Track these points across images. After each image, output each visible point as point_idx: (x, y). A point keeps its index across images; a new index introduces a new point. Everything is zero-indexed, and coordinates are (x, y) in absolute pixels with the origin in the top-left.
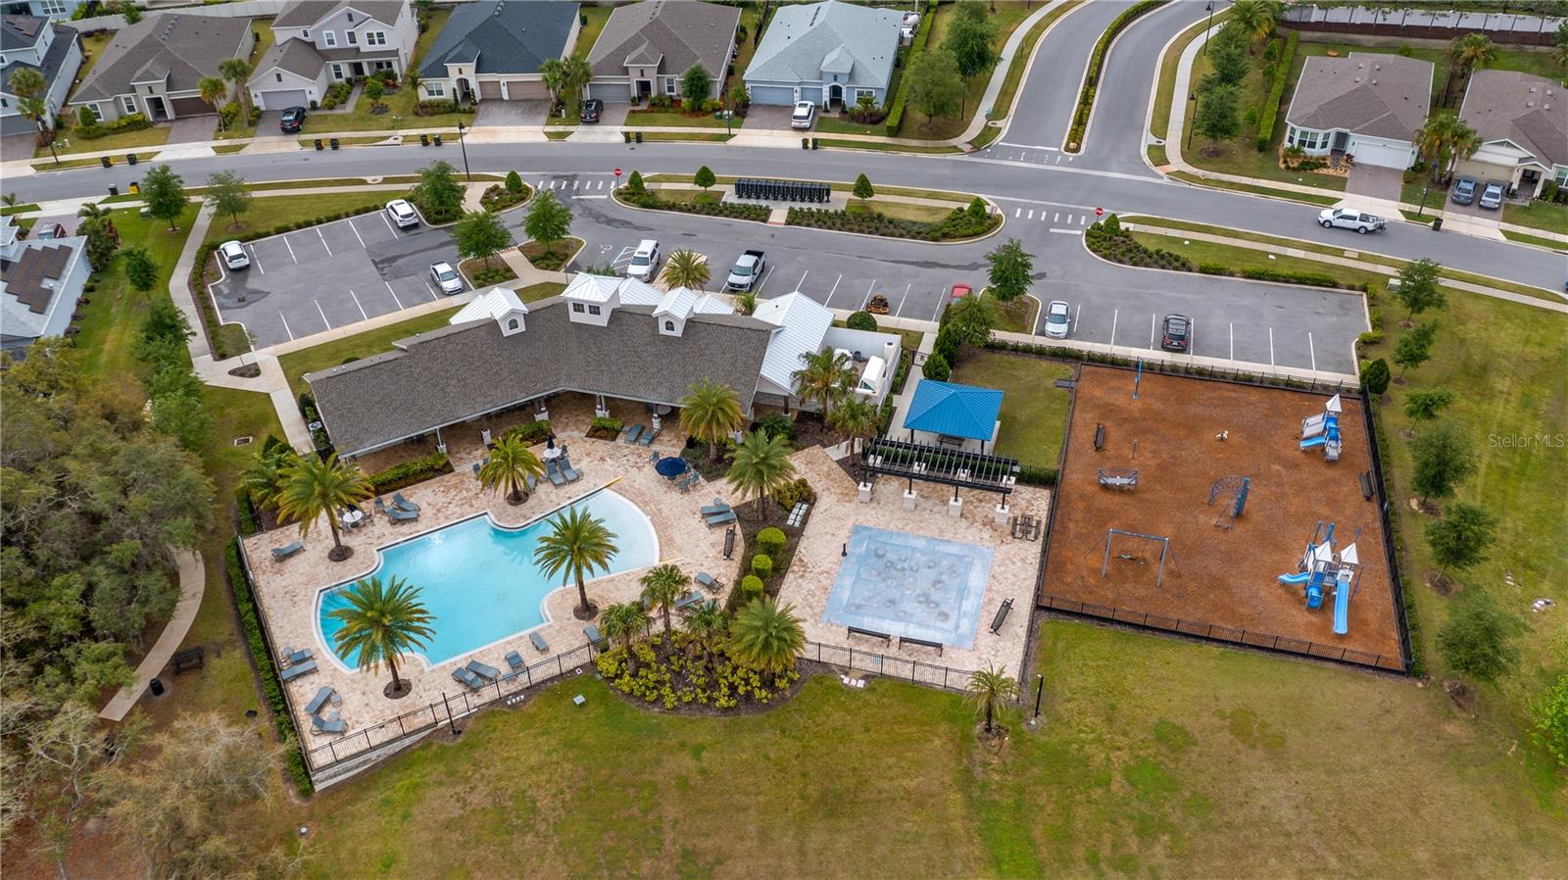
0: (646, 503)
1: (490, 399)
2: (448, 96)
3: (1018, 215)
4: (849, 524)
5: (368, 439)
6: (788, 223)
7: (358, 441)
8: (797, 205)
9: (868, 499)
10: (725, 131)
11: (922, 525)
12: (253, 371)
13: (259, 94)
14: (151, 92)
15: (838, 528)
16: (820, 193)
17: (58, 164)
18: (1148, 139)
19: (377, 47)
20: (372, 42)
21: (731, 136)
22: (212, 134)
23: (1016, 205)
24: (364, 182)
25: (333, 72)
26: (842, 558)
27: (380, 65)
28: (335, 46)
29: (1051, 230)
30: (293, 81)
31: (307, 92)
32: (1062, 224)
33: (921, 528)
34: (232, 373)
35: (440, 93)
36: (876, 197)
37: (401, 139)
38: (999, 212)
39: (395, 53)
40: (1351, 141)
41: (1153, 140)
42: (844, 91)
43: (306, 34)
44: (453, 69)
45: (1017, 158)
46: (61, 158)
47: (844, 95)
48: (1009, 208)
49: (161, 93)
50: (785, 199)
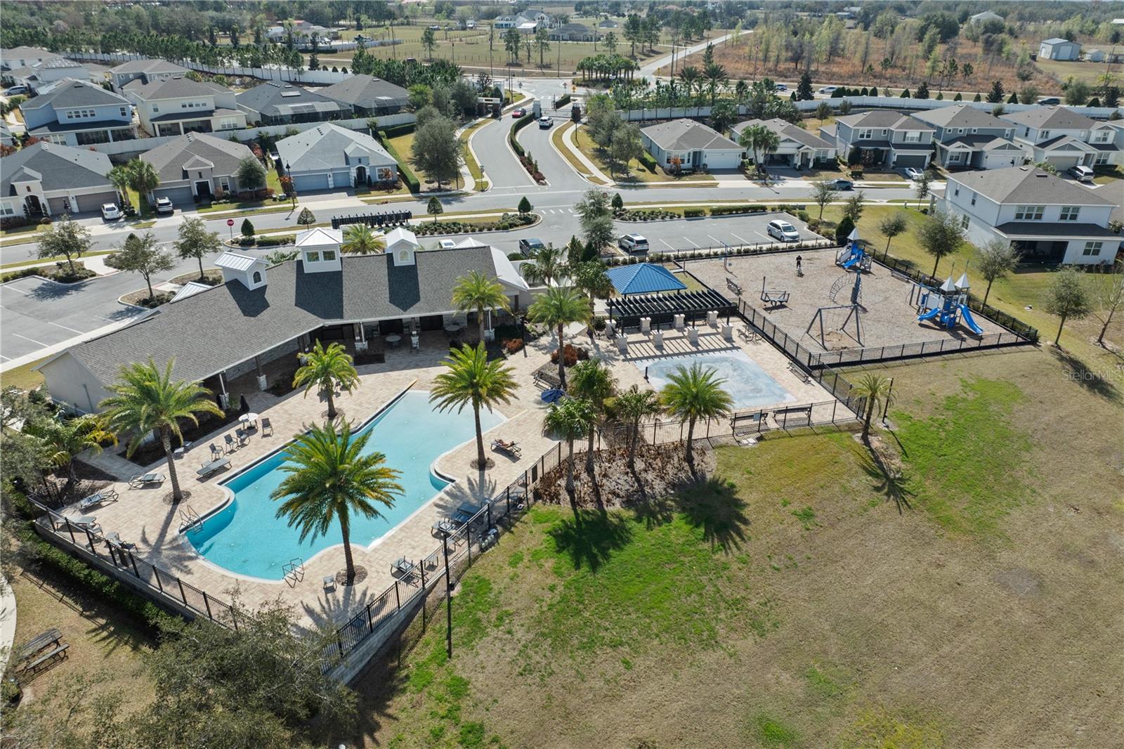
2: (18, 214)
3: (545, 213)
10: (287, 205)
18: (582, 175)
21: (295, 207)
29: (574, 216)
35: (9, 211)
40: (703, 155)
41: (586, 175)
42: (367, 170)
44: (21, 186)
47: (368, 174)
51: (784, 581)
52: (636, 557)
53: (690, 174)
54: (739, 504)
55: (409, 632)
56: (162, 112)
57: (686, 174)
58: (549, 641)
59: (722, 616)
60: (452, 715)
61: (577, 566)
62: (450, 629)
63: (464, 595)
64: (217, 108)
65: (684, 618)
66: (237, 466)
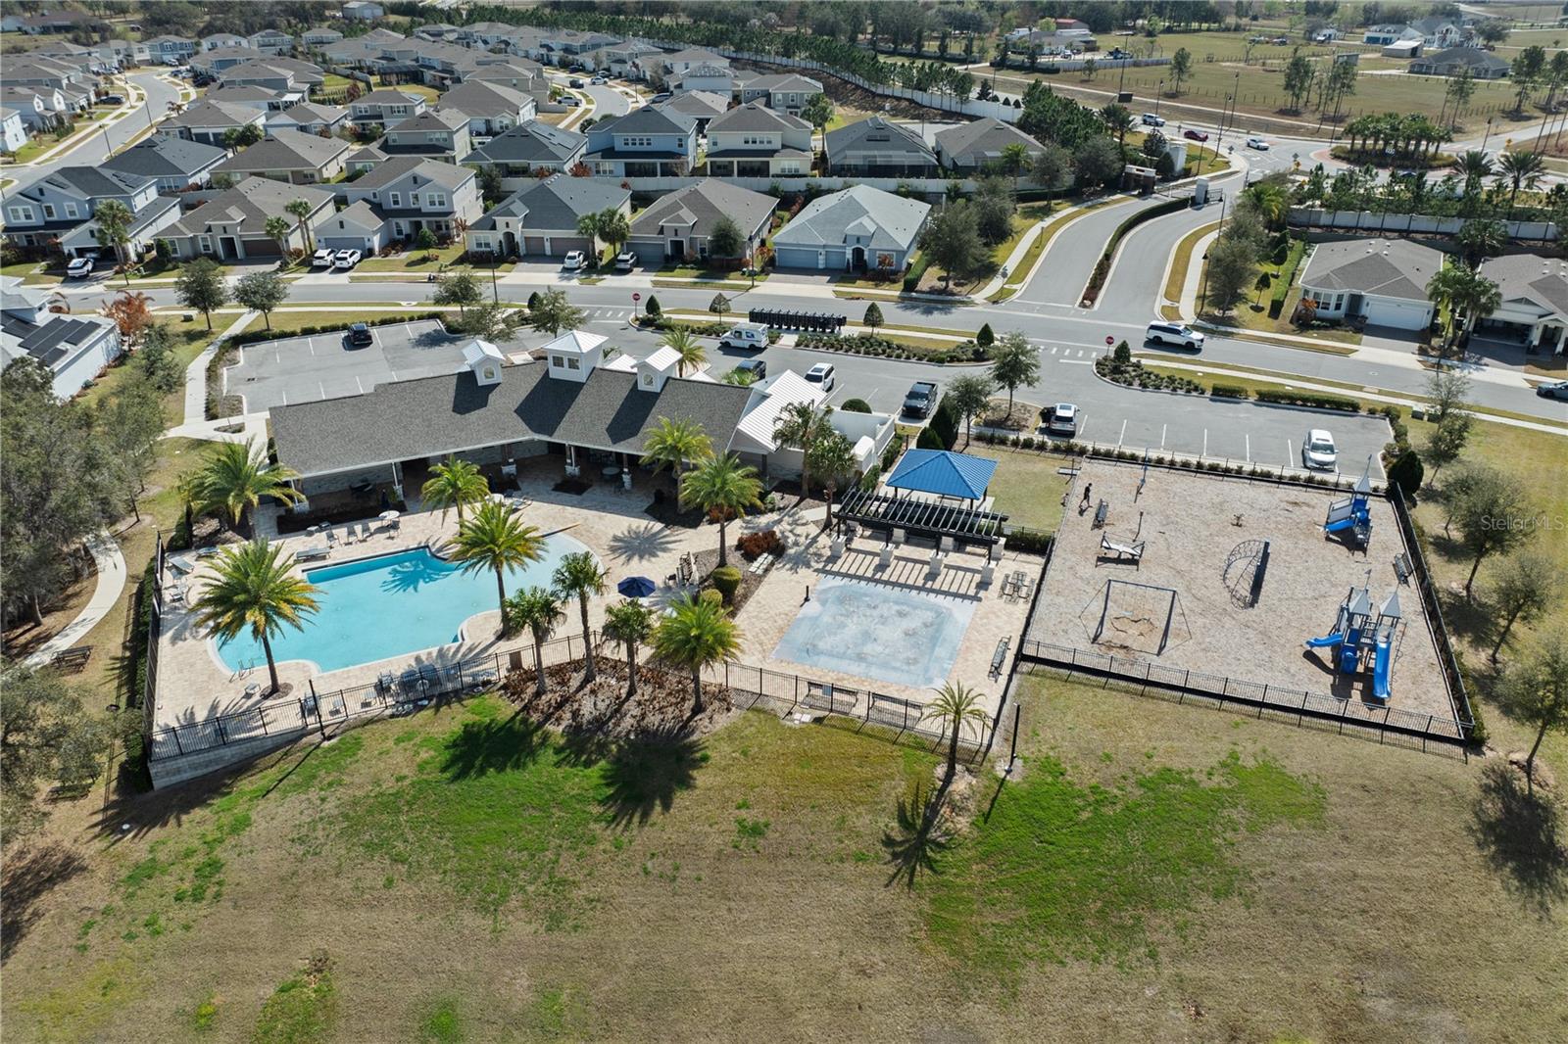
0: (599, 546)
2: (494, 247)
6: (797, 346)
8: (808, 333)
10: (748, 282)
12: (238, 428)
13: (322, 241)
14: (225, 232)
17: (128, 286)
18: (1162, 301)
19: (437, 208)
20: (432, 204)
21: (753, 286)
24: (399, 305)
25: (394, 226)
27: (438, 223)
28: (400, 206)
29: (1063, 361)
30: (353, 228)
31: (366, 240)
32: (1073, 357)
34: (217, 429)
35: (488, 243)
36: (884, 329)
39: (453, 214)
40: (1365, 301)
41: (1167, 303)
42: (866, 252)
43: (375, 195)
44: (500, 222)
45: (1032, 311)
46: (132, 282)
47: (866, 255)
50: (797, 329)
51: (640, 888)
52: (508, 786)
53: (1326, 328)
54: (686, 783)
55: (262, 762)
56: (721, 146)
57: (1319, 327)
58: (346, 824)
59: (531, 889)
60: (210, 845)
61: (444, 770)
62: (290, 773)
63: (332, 749)
64: (784, 146)
65: (489, 870)
66: (335, 558)
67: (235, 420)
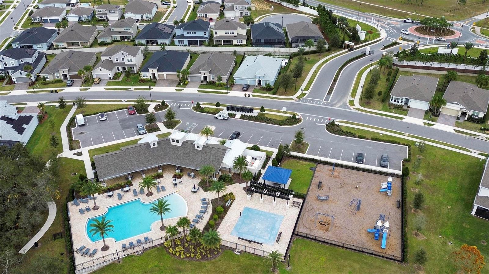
0: (186, 197)
1: (145, 165)
2: (149, 78)
3: (307, 119)
4: (243, 206)
5: (108, 175)
6: (240, 118)
7: (105, 176)
8: (244, 114)
9: (250, 200)
10: (226, 91)
11: (264, 208)
12: (80, 154)
13: (95, 75)
14: (64, 72)
15: (240, 208)
16: (251, 110)
17: (34, 92)
18: (349, 98)
19: (130, 63)
20: (129, 61)
21: (228, 93)
22: (80, 85)
23: (307, 116)
24: (121, 101)
25: (117, 69)
26: (240, 216)
27: (131, 67)
28: (118, 62)
29: (316, 124)
30: (105, 71)
31: (109, 74)
32: (320, 122)
33: (264, 209)
34: (74, 154)
35: (147, 76)
36: (266, 112)
37: (134, 89)
38: (302, 118)
39: (135, 64)
40: (409, 101)
41: (351, 99)
42: (262, 81)
43: (110, 58)
44: (151, 70)
45: (309, 102)
46: (35, 90)
47: (262, 82)
48: (305, 117)
49: (66, 72)
50: (240, 112)
56: (218, 35)
64: (238, 34)
67: (79, 150)
